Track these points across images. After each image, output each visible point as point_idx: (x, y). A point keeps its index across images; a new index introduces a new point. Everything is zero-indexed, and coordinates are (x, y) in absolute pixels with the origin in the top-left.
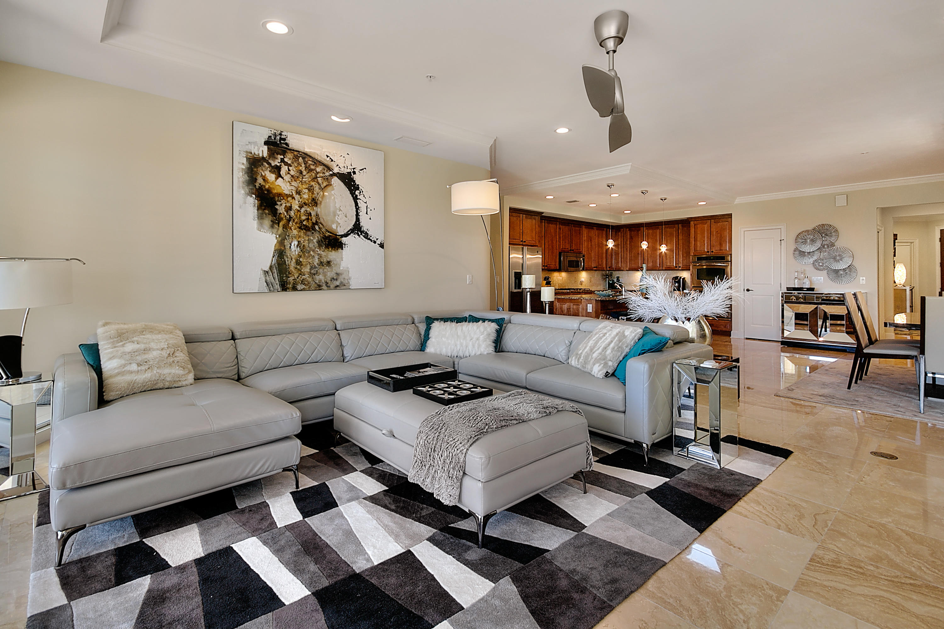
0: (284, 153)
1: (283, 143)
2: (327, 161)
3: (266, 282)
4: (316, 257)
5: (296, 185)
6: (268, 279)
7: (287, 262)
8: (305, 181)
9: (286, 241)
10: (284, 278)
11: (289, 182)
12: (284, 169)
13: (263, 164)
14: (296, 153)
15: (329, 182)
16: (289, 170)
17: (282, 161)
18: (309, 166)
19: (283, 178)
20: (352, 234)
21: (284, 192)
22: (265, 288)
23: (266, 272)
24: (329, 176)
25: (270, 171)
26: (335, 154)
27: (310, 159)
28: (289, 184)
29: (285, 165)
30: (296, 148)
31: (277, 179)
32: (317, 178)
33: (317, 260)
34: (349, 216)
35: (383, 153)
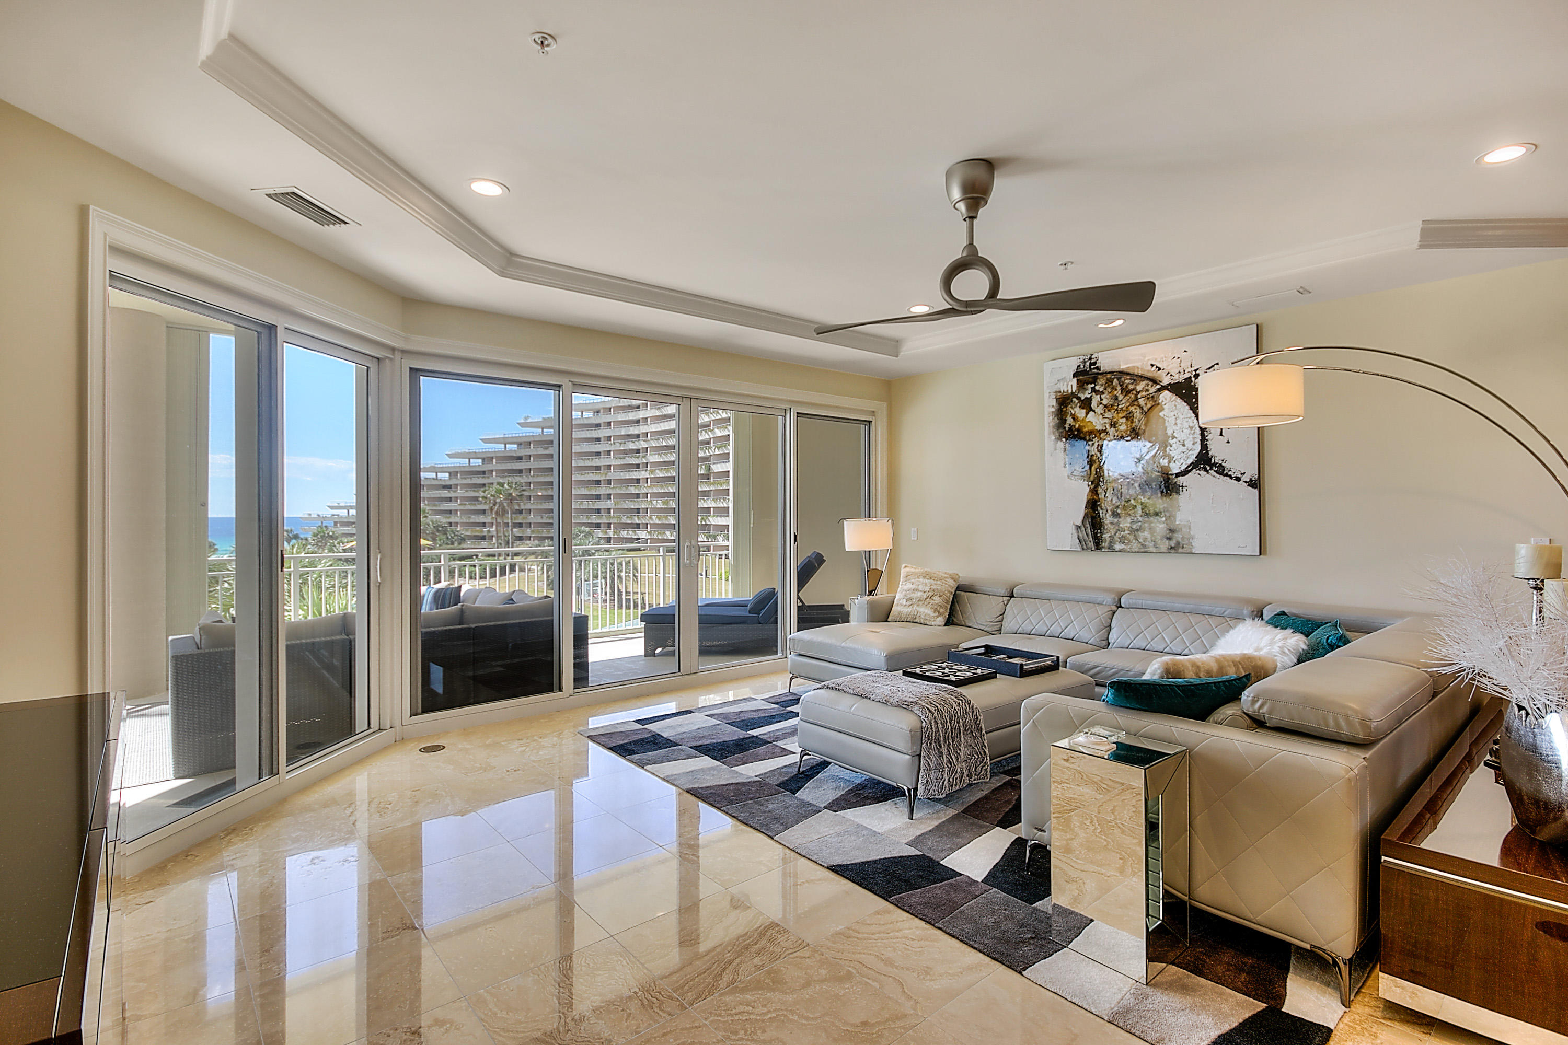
0: (1094, 381)
1: (1094, 369)
2: (1152, 372)
3: (1079, 539)
4: (1139, 507)
5: (1110, 416)
6: (1081, 535)
7: (1101, 514)
8: (1122, 408)
9: (1099, 488)
10: (1099, 535)
11: (1101, 414)
12: (1096, 399)
13: (1072, 401)
14: (1109, 376)
15: (1155, 401)
16: (1101, 400)
17: (1093, 390)
18: (1127, 386)
19: (1094, 411)
20: (1194, 470)
21: (1096, 428)
22: (1078, 546)
23: (1078, 527)
24: (1156, 392)
25: (1080, 407)
26: (1164, 359)
27: (1128, 377)
28: (1101, 416)
29: (1096, 395)
30: (1108, 370)
31: (1087, 414)
32: (1137, 399)
33: (1140, 512)
34: (1189, 444)
35: (1255, 326)
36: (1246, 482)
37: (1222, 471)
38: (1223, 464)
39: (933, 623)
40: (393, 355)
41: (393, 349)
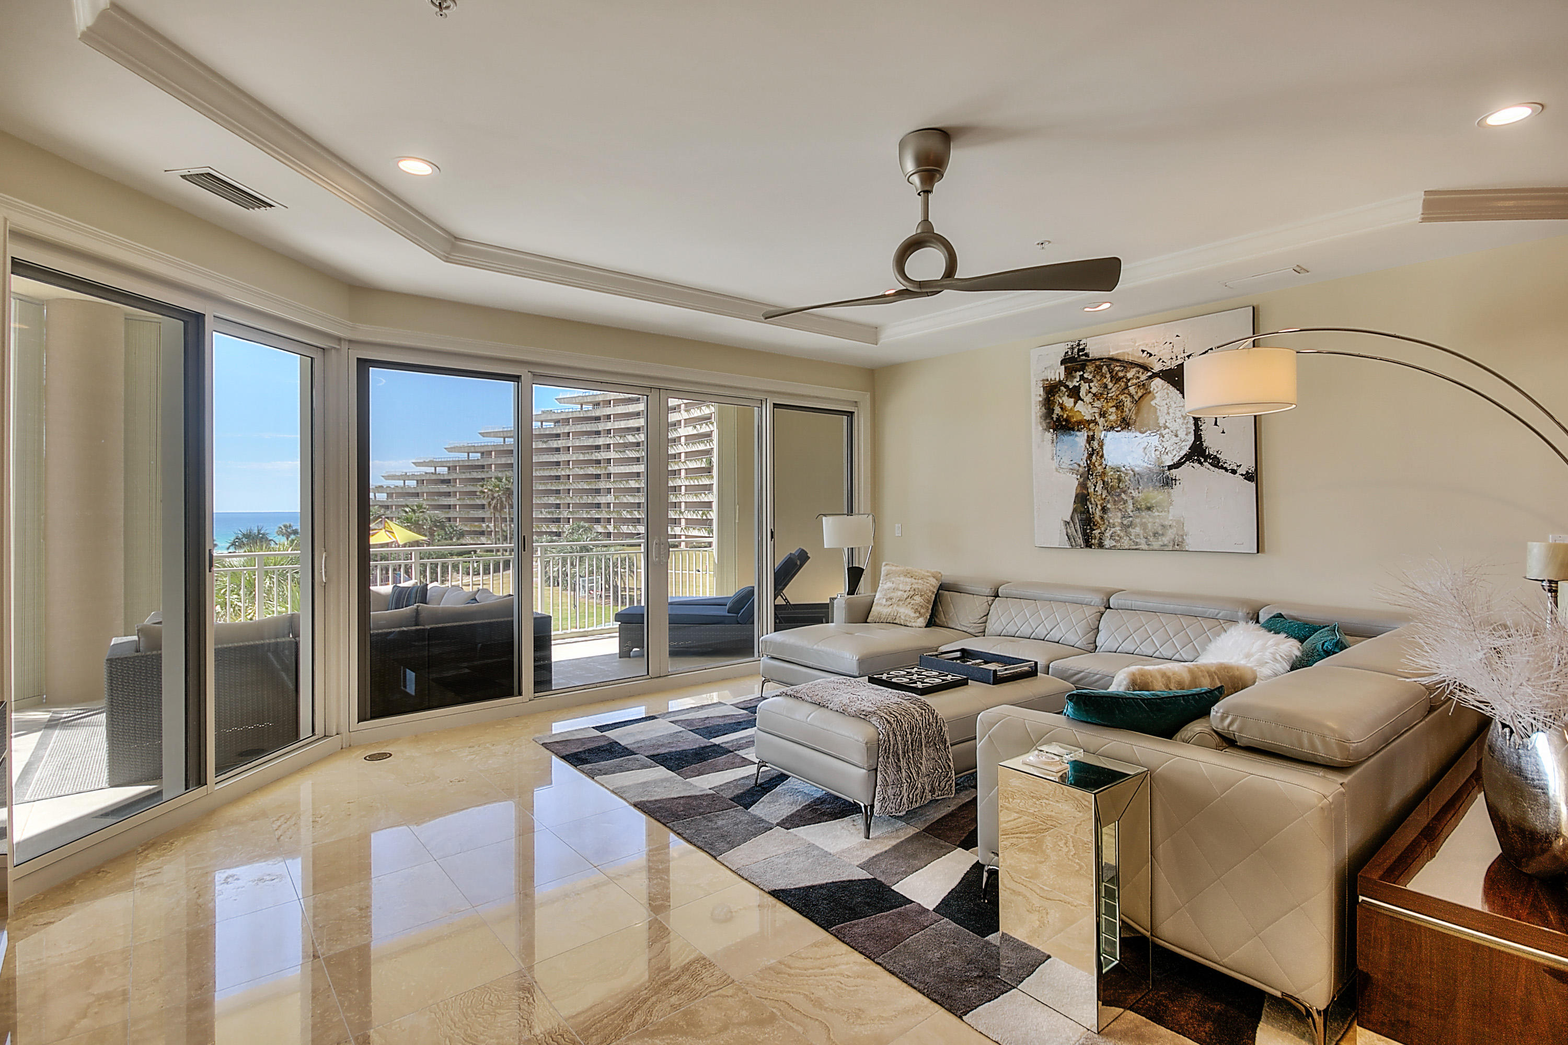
0: (1083, 368)
1: (1082, 355)
2: (1143, 359)
3: (1067, 535)
4: (1130, 502)
5: (1100, 406)
6: (1069, 531)
7: (1090, 509)
8: (1112, 397)
9: (1089, 482)
10: (1088, 531)
11: (1090, 403)
12: (1084, 387)
13: (1059, 390)
14: (1098, 363)
15: (1147, 389)
16: (1090, 388)
17: (1082, 377)
18: (1116, 373)
19: (1083, 400)
20: (1188, 462)
21: (1085, 418)
22: (1067, 543)
23: (1067, 523)
24: (1147, 379)
25: (1068, 396)
26: (1156, 344)
27: (1118, 364)
28: (1090, 405)
29: (1085, 383)
30: (1097, 356)
31: (1075, 403)
32: (1127, 387)
33: (1131, 506)
34: (1182, 434)
35: (1251, 308)
36: (1242, 475)
37: (1216, 463)
38: (1218, 456)
39: (914, 624)
40: (339, 345)
41: (339, 339)
